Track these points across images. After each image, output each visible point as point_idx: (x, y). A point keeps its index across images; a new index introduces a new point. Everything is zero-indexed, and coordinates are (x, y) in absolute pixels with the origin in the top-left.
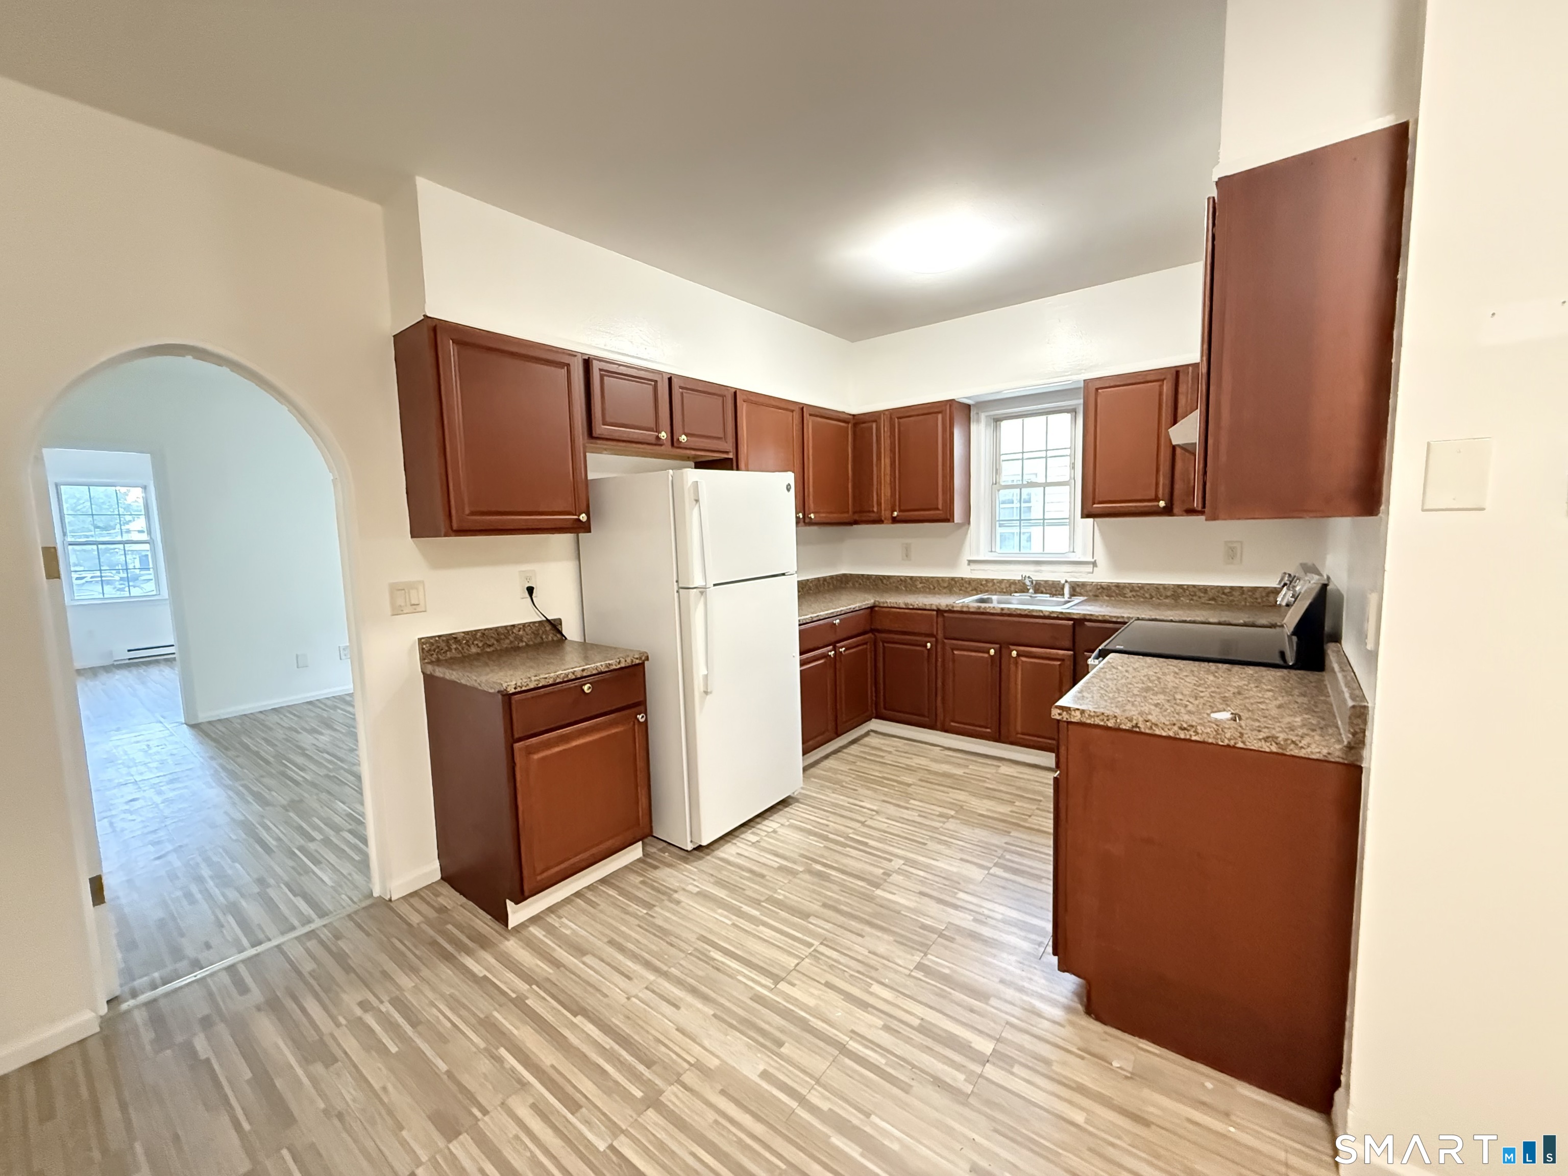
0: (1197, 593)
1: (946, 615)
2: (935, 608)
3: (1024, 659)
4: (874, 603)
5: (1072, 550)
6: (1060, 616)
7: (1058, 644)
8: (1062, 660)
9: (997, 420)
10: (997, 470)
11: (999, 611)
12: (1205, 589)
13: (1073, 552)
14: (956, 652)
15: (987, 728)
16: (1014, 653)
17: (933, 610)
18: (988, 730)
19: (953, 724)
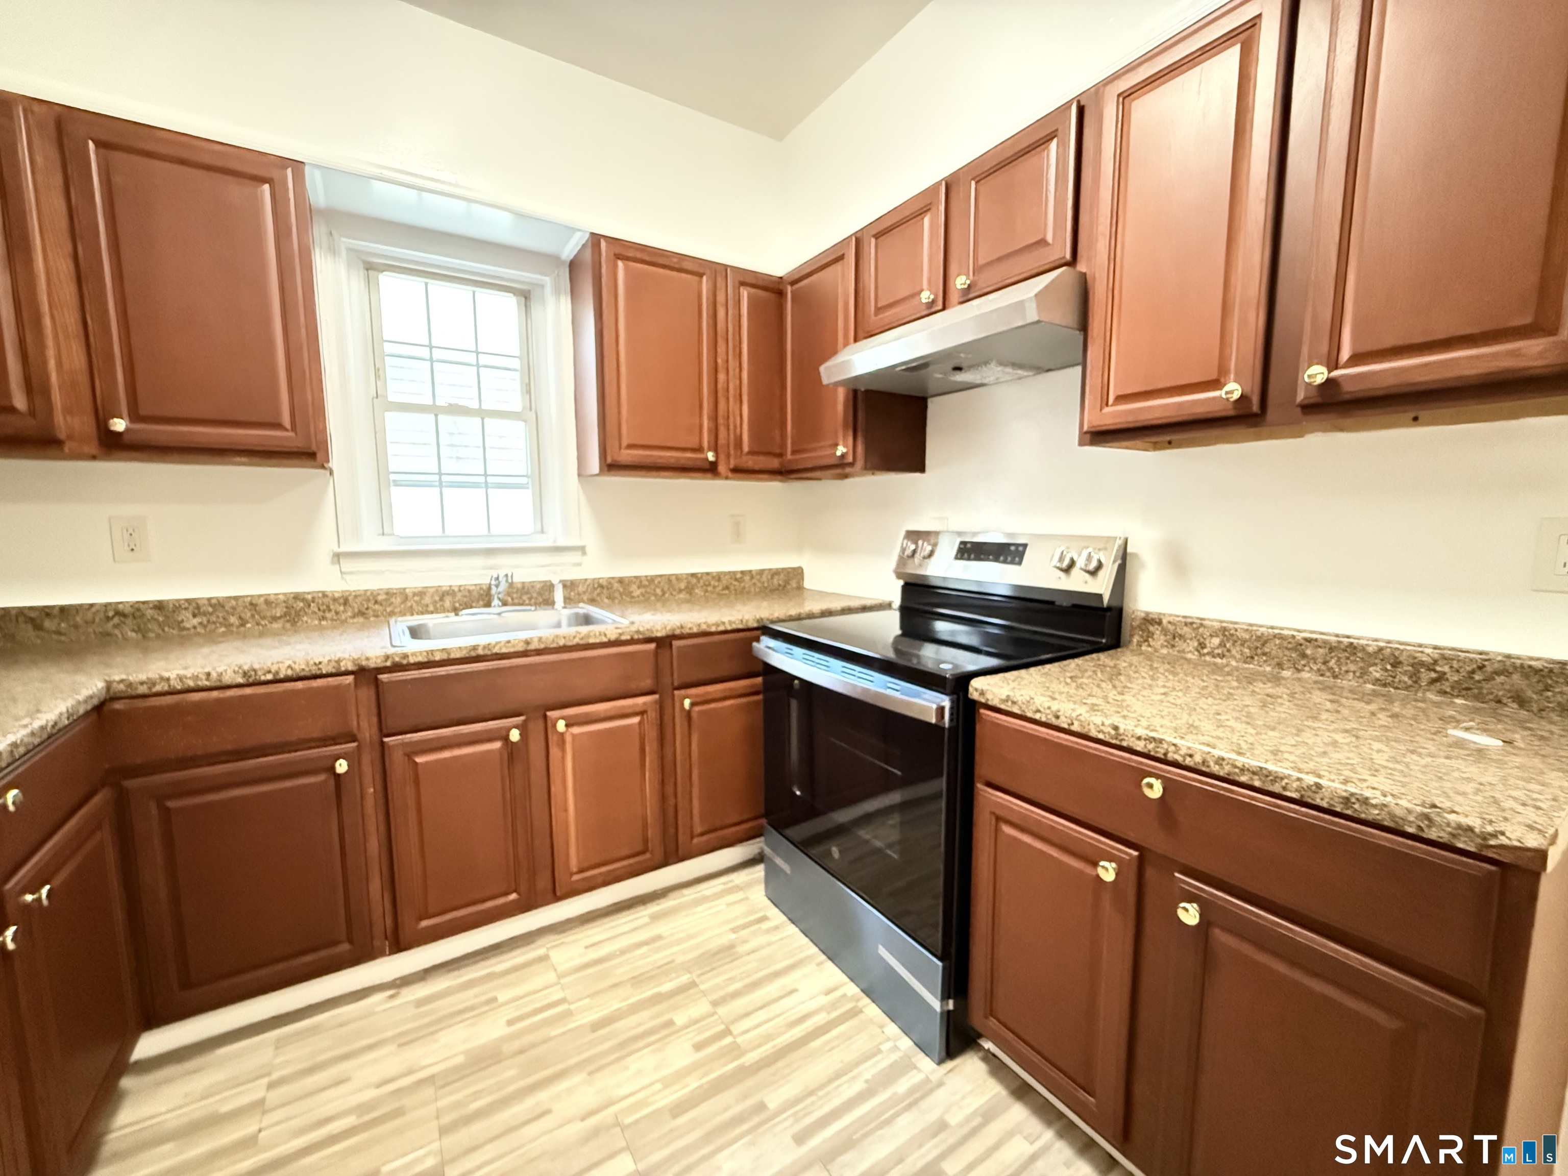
0: (712, 583)
1: (384, 677)
2: (351, 667)
3: (576, 730)
4: (108, 687)
5: (540, 529)
6: (636, 637)
7: (634, 686)
8: (642, 713)
9: (371, 268)
10: (377, 370)
11: (520, 648)
12: (719, 577)
13: (542, 532)
14: (419, 760)
15: (507, 894)
16: (561, 726)
17: (347, 673)
18: (513, 896)
19: (425, 923)
